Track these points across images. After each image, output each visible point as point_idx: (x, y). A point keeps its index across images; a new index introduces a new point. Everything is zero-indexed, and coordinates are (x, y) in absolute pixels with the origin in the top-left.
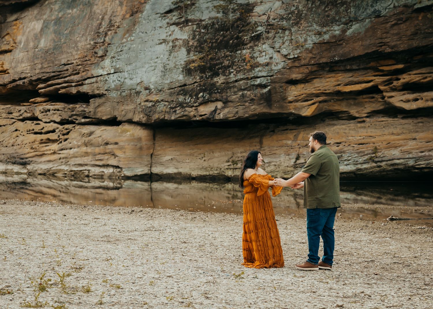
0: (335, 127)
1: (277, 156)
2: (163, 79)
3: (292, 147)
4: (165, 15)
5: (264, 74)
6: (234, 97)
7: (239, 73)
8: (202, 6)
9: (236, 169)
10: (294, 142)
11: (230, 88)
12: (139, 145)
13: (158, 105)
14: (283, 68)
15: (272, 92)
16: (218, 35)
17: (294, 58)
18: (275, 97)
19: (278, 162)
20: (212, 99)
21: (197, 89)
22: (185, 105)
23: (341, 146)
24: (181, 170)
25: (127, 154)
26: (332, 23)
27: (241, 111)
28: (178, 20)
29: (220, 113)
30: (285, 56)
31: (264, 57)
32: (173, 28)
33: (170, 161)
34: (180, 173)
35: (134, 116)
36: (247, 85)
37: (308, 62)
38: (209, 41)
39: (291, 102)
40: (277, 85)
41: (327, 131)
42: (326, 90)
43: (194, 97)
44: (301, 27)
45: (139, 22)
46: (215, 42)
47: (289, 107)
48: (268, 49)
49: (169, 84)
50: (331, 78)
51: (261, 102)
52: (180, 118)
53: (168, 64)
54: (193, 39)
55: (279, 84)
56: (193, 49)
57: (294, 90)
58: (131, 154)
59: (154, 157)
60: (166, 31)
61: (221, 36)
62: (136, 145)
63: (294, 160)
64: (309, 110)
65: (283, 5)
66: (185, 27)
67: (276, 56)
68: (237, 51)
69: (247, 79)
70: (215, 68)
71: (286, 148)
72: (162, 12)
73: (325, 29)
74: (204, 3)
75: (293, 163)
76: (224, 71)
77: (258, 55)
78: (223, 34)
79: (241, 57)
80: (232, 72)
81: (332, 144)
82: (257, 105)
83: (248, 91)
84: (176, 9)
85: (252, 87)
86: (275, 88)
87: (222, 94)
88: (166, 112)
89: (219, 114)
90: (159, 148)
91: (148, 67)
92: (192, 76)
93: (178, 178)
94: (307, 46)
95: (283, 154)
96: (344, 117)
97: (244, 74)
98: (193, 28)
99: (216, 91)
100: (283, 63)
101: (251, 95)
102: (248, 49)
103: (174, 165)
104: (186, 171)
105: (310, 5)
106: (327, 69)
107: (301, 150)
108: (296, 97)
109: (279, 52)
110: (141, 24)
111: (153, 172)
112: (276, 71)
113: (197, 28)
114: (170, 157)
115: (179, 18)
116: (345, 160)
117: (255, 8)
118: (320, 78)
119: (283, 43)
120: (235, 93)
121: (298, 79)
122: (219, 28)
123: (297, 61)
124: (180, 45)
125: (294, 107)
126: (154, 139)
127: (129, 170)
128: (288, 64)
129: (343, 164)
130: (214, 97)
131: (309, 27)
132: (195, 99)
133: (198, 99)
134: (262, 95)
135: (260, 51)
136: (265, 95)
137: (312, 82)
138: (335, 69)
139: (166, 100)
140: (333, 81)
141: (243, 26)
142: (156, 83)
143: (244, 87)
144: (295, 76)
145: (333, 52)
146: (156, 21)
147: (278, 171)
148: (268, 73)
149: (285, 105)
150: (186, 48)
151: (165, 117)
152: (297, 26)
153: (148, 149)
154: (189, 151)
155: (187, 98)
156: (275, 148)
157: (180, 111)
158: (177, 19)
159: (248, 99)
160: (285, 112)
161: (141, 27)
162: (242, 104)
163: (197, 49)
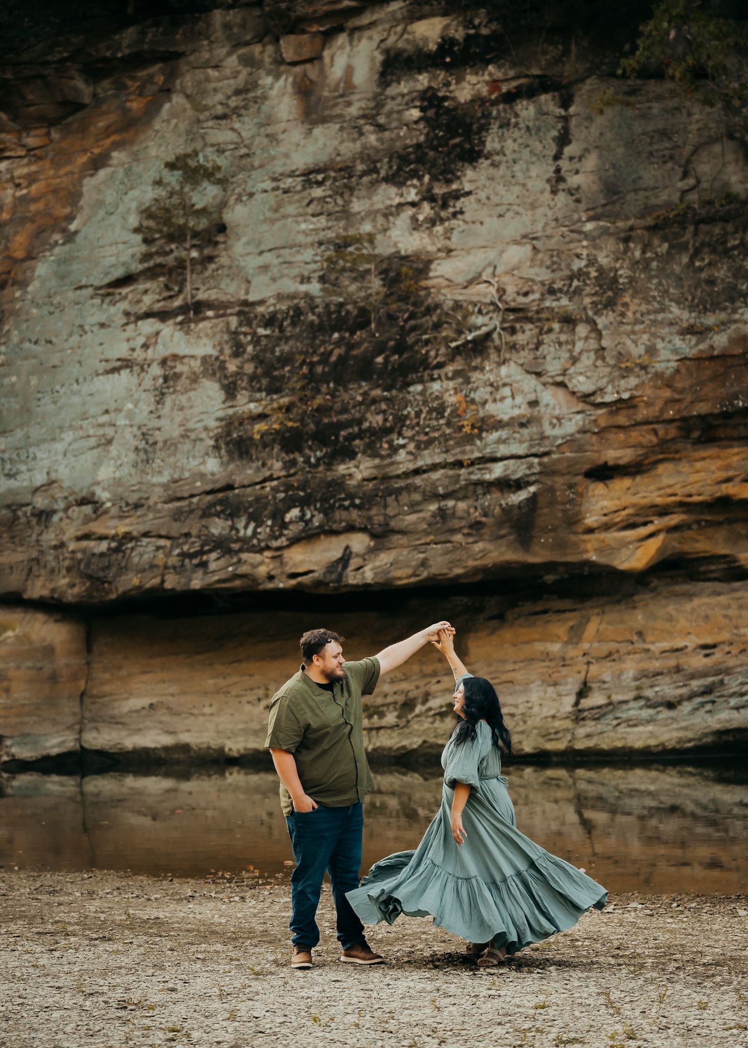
0: (696, 602)
1: (517, 688)
2: (143, 471)
3: (564, 662)
4: (111, 290)
5: (520, 450)
6: (413, 517)
7: (426, 448)
8: (243, 264)
9: (379, 729)
10: (570, 647)
11: (398, 492)
12: (48, 669)
13: (132, 549)
14: (579, 432)
15: (541, 501)
16: (323, 342)
17: (620, 400)
18: (545, 517)
19: (521, 706)
20: (335, 526)
21: (275, 498)
22: (236, 546)
23: (718, 655)
24: (185, 738)
25: (16, 695)
26: (732, 300)
27: (439, 559)
28: (162, 304)
29: (361, 568)
30: (586, 398)
31: (509, 401)
32: (148, 326)
33: (144, 712)
34: (186, 748)
35: (29, 583)
36: (457, 481)
37: (657, 414)
38: (299, 359)
39: (590, 531)
40: (560, 481)
41: (673, 613)
42: (690, 495)
43: (269, 523)
44: (630, 314)
45: (16, 313)
46: (319, 362)
47: (582, 546)
48: (518, 378)
49: (166, 486)
50: (708, 461)
51: (503, 532)
52: (223, 585)
53: (159, 429)
54: (236, 354)
55: (567, 477)
56: (244, 384)
57: (602, 495)
58: (27, 695)
59: (87, 701)
60: (126, 335)
61: (338, 344)
62: (41, 669)
63: (572, 699)
64: (639, 552)
65: (540, 256)
66: (197, 322)
67: (550, 398)
68: (409, 385)
69: (459, 464)
70: (337, 436)
71: (547, 664)
72: (97, 283)
73: (710, 319)
74: (248, 254)
75: (569, 708)
76: (373, 442)
77: (488, 397)
78: (342, 338)
79: (425, 402)
80: (403, 446)
81: (689, 650)
82: (490, 541)
83: (458, 499)
84: (151, 273)
85: (471, 488)
86: (552, 490)
87: (369, 509)
88: (166, 567)
89: (358, 569)
90: (107, 676)
91: (75, 440)
92: (251, 460)
93: (178, 762)
94: (659, 367)
95: (538, 683)
96: (712, 572)
97: (447, 451)
98: (228, 324)
99: (347, 503)
100: (579, 417)
101: (472, 510)
102: (448, 378)
103: (161, 722)
104: (205, 740)
105: (638, 254)
106: (696, 434)
107: (594, 669)
108: (605, 515)
109: (562, 385)
110: (24, 317)
111: (86, 745)
112: (559, 441)
113: (240, 324)
114: (145, 702)
115: (164, 299)
116: (733, 695)
117: (433, 266)
118: (673, 459)
119: (575, 360)
120: (414, 507)
121: (622, 462)
122: (321, 323)
123: (625, 412)
124: (194, 373)
125: (596, 545)
126: (89, 650)
127: (26, 744)
128: (595, 421)
129: (725, 705)
130: (341, 521)
131: (656, 312)
132: (272, 527)
133: (284, 526)
134: (507, 511)
135: (491, 385)
136: (516, 511)
137: (653, 473)
138: (721, 433)
139: (163, 533)
140: (713, 468)
141: (412, 316)
142: (118, 482)
143: (445, 487)
144: (613, 455)
145: (732, 385)
146: (80, 309)
147: (522, 732)
148: (531, 446)
149: (573, 538)
150: (220, 381)
151: (163, 581)
152: (614, 311)
153: (74, 678)
154: (211, 682)
155: (241, 524)
156: (510, 666)
157: (222, 562)
158: (159, 301)
159: (463, 523)
160: (571, 558)
161: (24, 326)
162: (442, 538)
163: (259, 382)
